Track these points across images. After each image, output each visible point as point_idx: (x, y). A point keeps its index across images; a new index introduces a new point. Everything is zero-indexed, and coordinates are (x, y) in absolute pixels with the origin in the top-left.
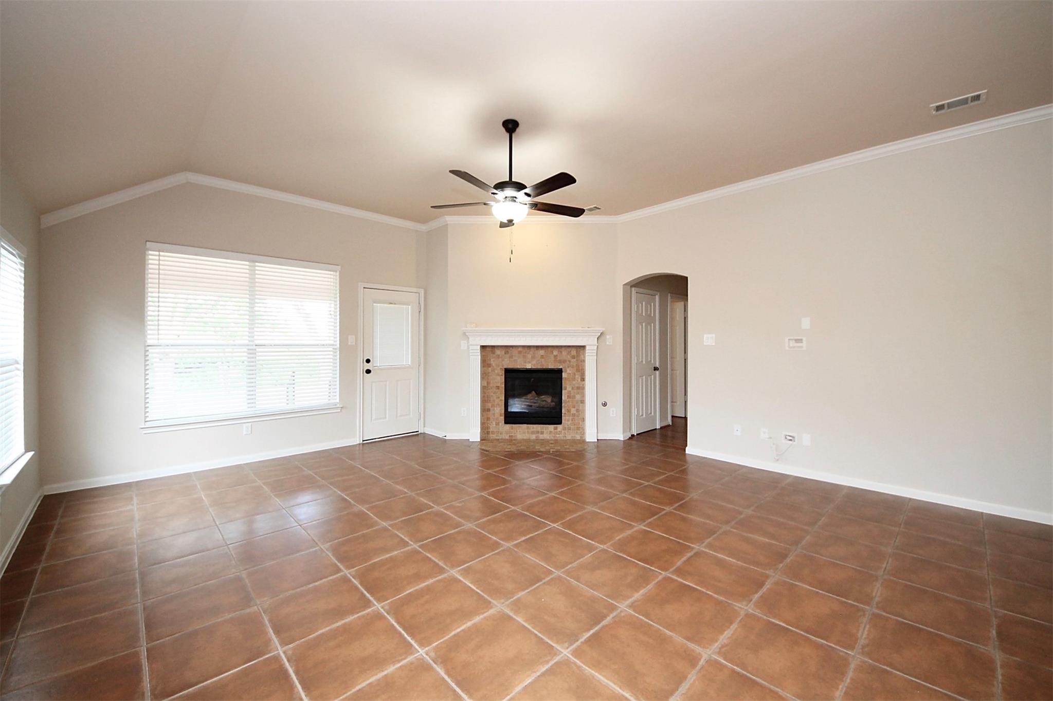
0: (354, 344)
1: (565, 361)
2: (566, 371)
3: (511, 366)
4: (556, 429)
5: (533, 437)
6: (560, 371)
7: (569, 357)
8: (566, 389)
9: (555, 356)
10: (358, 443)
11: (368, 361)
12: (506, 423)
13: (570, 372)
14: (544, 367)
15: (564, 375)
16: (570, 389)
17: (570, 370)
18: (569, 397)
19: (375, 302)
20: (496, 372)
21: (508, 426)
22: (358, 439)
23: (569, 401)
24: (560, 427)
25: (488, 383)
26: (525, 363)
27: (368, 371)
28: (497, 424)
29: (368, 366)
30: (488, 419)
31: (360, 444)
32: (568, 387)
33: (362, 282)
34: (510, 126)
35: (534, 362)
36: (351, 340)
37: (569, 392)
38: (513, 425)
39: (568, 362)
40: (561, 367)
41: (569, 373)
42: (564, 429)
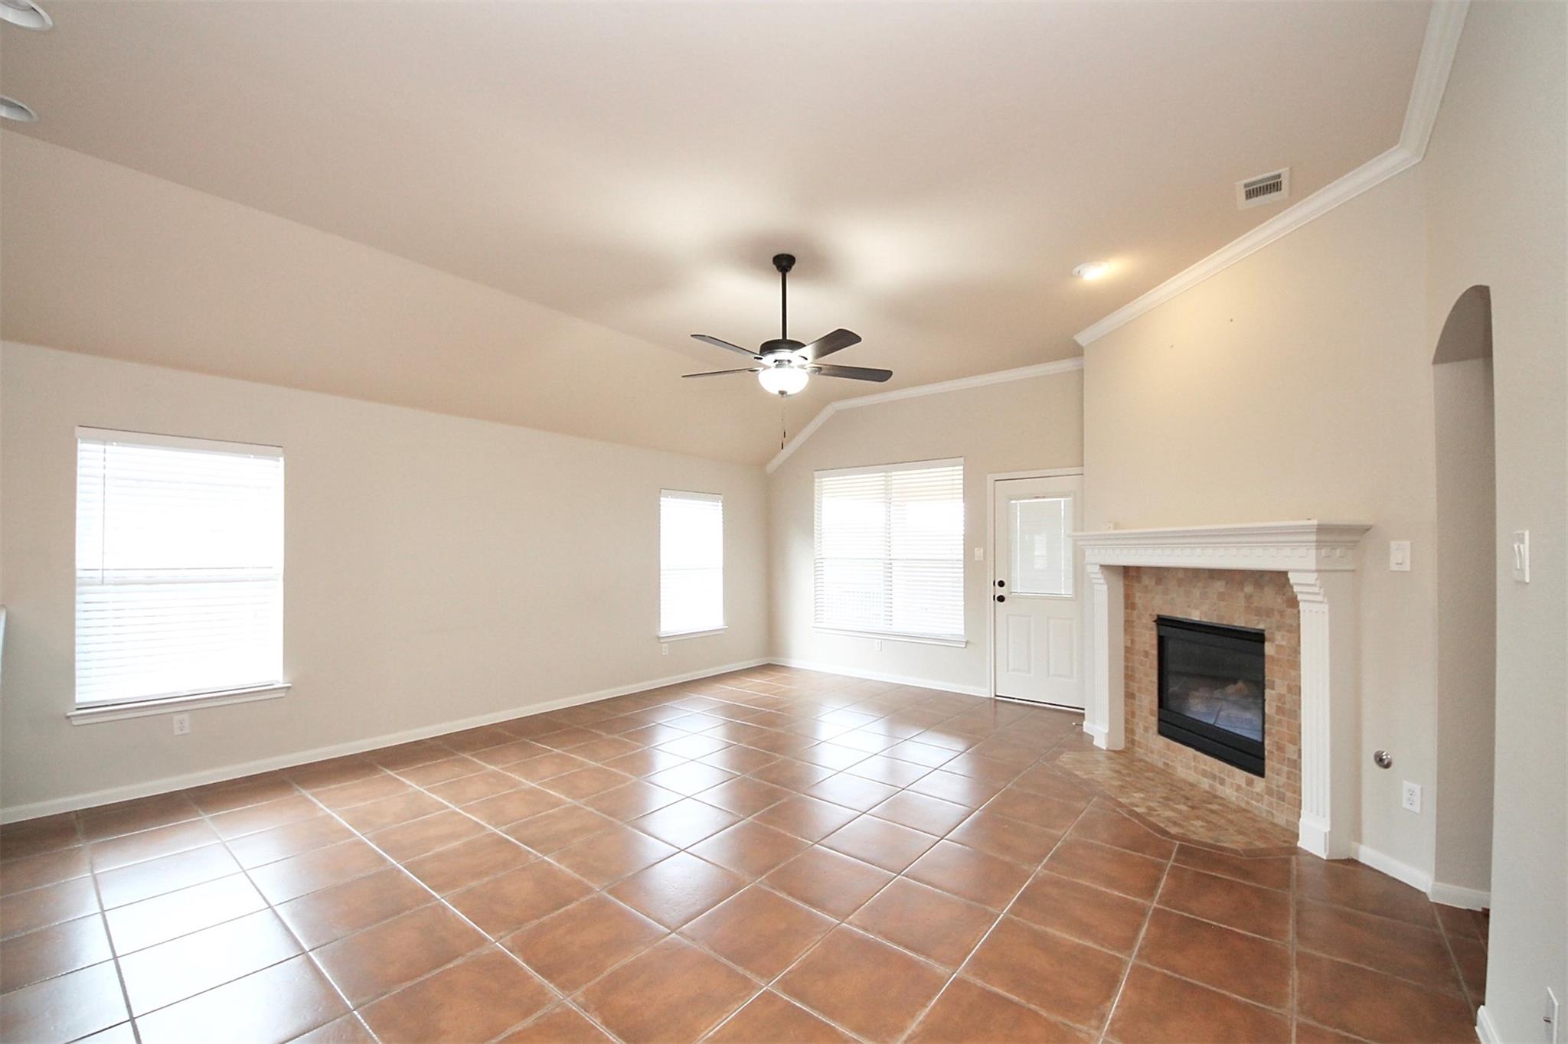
0: (982, 559)
1: (1269, 613)
2: (1272, 640)
3: (1167, 612)
4: (1250, 783)
5: (1205, 784)
6: (1259, 638)
7: (1279, 600)
8: (1273, 688)
9: (1249, 599)
10: (989, 696)
11: (1001, 584)
12: (1160, 732)
13: (1284, 643)
14: (1225, 623)
15: (1269, 649)
16: (1283, 690)
17: (1283, 639)
18: (1280, 710)
19: (1012, 500)
20: (1144, 621)
21: (1163, 740)
22: (989, 692)
23: (1280, 722)
24: (1259, 783)
25: (1133, 641)
26: (1189, 606)
27: (1001, 599)
28: (1146, 729)
29: (1000, 591)
30: (1132, 713)
31: (991, 699)
32: (1277, 681)
33: (991, 473)
34: (784, 264)
35: (1205, 608)
36: (979, 553)
37: (1281, 697)
38: (1172, 742)
39: (1277, 616)
40: (1261, 626)
41: (1282, 646)
42: (1269, 792)
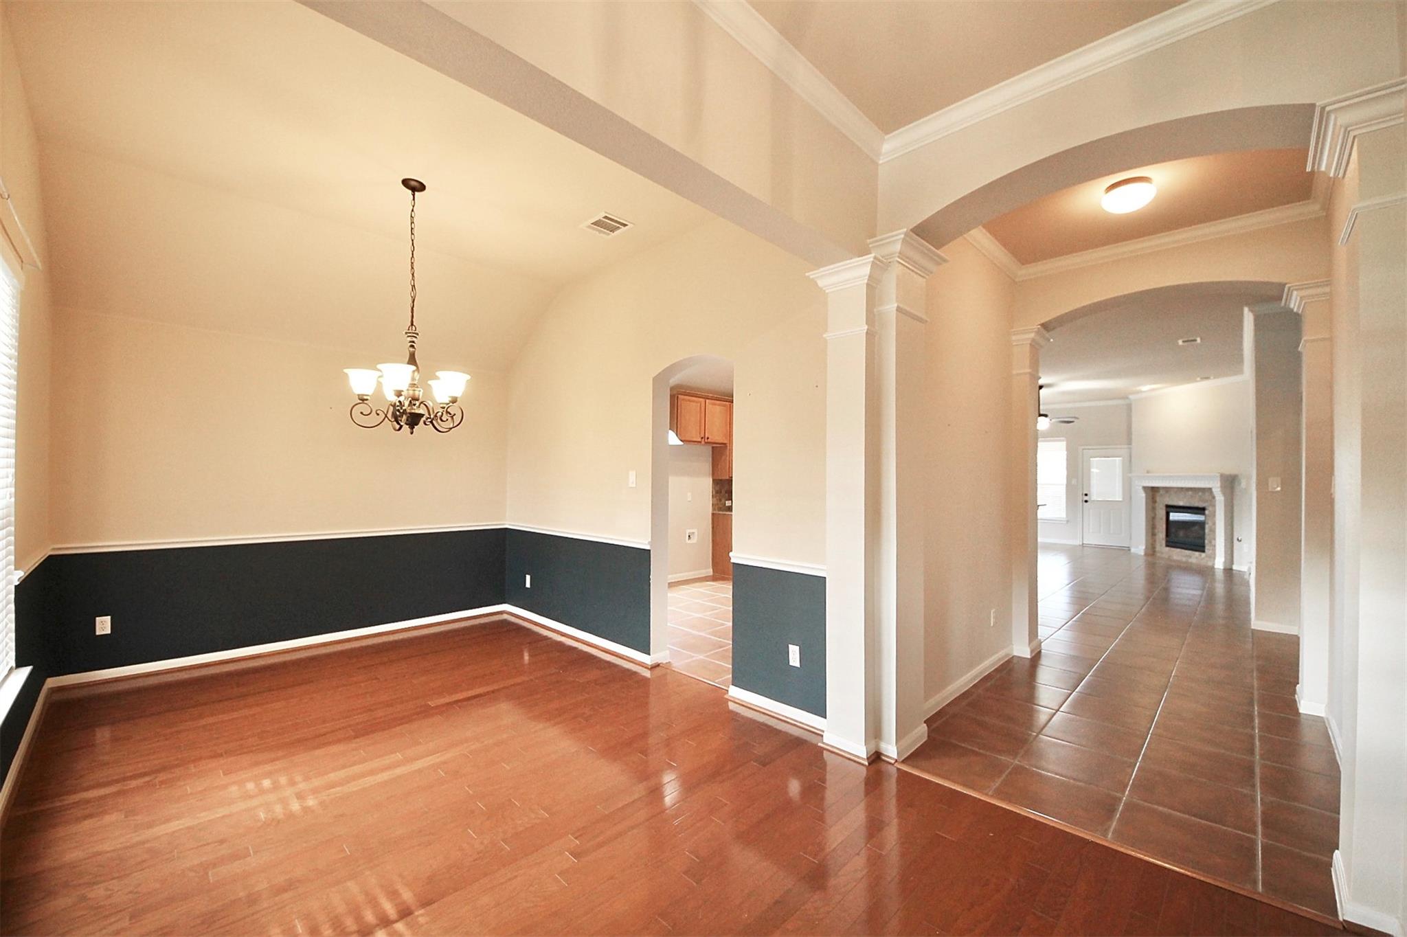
0: (1076, 483)
1: (1205, 500)
4: (1200, 555)
6: (1203, 508)
7: (1208, 497)
8: (1208, 524)
9: (1200, 497)
11: (1086, 495)
12: (1167, 546)
13: (1210, 511)
15: (1207, 512)
16: (1211, 524)
18: (1209, 531)
19: (1091, 457)
20: (1160, 507)
21: (1168, 548)
23: (1210, 535)
24: (1203, 555)
25: (1155, 514)
26: (1178, 499)
27: (1086, 501)
28: (1161, 546)
29: (1086, 498)
30: (1155, 541)
32: (1209, 522)
33: (1083, 446)
35: (1182, 499)
36: (1074, 482)
37: (1210, 527)
38: (1172, 548)
39: (1208, 501)
40: (1203, 505)
42: (1206, 556)
